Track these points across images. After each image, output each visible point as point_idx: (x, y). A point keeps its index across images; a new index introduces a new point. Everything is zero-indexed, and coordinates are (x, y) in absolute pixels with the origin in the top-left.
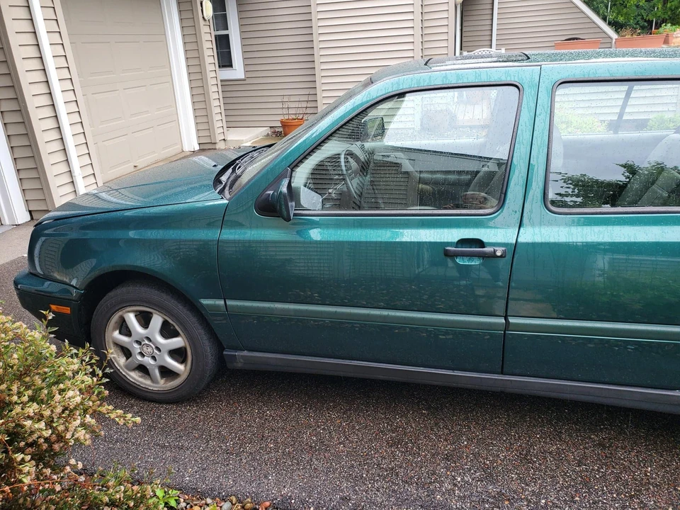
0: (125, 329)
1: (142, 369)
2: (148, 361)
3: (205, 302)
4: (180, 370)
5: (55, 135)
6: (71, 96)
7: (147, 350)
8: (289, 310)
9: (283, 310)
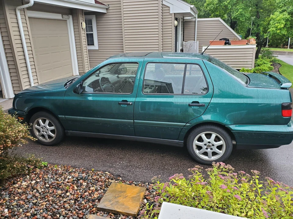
0: (39, 124)
1: (43, 136)
2: (45, 133)
3: (59, 116)
4: (53, 136)
5: (25, 69)
6: (31, 56)
7: (44, 130)
8: (81, 119)
9: (80, 118)
